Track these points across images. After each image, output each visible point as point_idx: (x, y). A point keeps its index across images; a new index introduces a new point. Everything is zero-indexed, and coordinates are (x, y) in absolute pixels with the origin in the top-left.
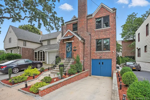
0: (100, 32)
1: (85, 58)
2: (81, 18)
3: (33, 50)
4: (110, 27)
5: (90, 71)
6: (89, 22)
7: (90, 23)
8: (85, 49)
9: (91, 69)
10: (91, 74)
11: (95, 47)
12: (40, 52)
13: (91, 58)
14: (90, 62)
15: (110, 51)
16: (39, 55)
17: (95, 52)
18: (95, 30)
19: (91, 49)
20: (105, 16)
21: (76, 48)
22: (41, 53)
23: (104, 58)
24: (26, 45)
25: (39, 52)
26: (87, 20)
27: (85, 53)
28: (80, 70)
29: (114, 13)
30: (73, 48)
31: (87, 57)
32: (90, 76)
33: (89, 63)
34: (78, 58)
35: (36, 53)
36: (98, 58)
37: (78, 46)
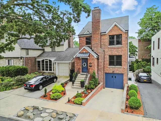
0: (113, 49)
1: (99, 72)
2: (95, 34)
3: (35, 58)
4: (122, 46)
5: (104, 84)
6: (102, 37)
7: (104, 40)
8: (99, 64)
9: (105, 82)
10: (105, 87)
11: (108, 62)
12: (45, 61)
13: (105, 72)
14: (104, 75)
15: (122, 67)
16: (43, 65)
17: (108, 67)
18: (108, 46)
19: (104, 64)
20: (118, 34)
21: (91, 64)
22: (47, 62)
23: (116, 73)
24: (29, 54)
25: (43, 61)
26: (101, 35)
27: (99, 68)
28: (96, 85)
29: (126, 33)
30: (88, 64)
31: (101, 71)
32: (104, 88)
33: (103, 77)
34: (94, 73)
35: (39, 62)
36: (111, 72)
37: (94, 63)
